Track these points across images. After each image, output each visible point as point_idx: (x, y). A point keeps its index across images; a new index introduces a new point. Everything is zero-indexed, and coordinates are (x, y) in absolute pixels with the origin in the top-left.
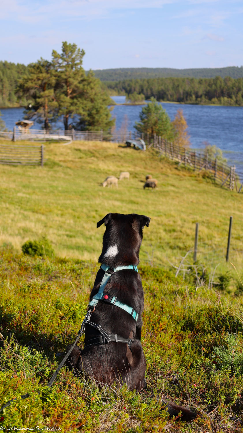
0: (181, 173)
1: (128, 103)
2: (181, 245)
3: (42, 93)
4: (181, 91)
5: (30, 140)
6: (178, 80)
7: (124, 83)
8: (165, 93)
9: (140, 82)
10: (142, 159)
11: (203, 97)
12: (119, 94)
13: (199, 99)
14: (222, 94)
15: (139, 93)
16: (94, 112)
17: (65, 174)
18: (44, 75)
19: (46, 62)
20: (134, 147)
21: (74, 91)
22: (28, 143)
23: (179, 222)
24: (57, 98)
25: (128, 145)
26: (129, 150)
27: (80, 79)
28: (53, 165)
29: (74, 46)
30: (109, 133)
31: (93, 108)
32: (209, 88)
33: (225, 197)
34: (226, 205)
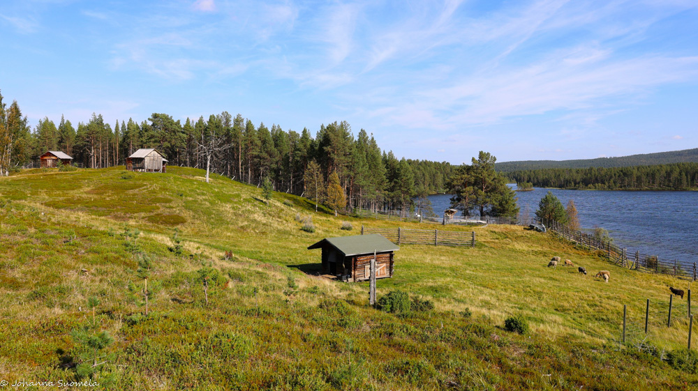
0: (581, 252)
1: (520, 189)
2: (605, 318)
3: (464, 189)
4: (562, 179)
5: (455, 223)
6: (558, 171)
7: (514, 173)
8: (549, 181)
9: (528, 173)
10: (545, 239)
11: (581, 183)
12: (511, 182)
13: (577, 185)
14: (597, 181)
15: (528, 182)
16: (504, 202)
17: (492, 253)
18: (466, 176)
19: (467, 166)
20: (537, 230)
21: (487, 187)
22: (455, 226)
23: (597, 298)
24: (475, 192)
25: (532, 228)
26: (533, 232)
27: (492, 178)
28: (481, 246)
29: (488, 154)
30: (515, 218)
31: (503, 200)
32: (585, 176)
33: (621, 273)
34: (624, 280)
